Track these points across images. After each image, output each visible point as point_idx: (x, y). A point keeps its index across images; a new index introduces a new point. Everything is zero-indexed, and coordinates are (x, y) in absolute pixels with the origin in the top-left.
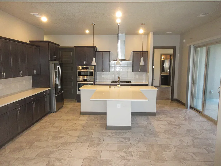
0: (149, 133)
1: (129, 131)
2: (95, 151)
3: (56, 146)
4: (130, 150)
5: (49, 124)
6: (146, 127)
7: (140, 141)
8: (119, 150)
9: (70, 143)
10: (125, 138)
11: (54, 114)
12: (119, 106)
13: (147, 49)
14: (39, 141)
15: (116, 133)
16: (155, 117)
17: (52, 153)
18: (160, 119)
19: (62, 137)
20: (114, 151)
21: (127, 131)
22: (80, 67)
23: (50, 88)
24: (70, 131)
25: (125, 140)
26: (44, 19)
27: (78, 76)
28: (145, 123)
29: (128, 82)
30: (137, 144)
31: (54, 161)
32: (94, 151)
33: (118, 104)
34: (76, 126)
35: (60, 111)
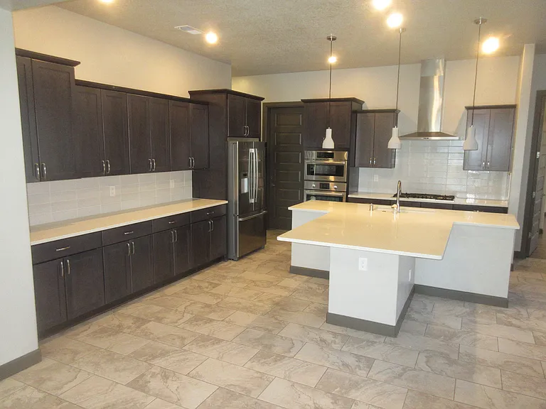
0: (447, 357)
1: (388, 339)
2: (259, 375)
3: (183, 339)
4: (353, 394)
5: (207, 284)
6: (450, 336)
7: (400, 376)
8: (321, 387)
9: (216, 339)
10: (359, 358)
11: (233, 263)
12: (363, 264)
13: (516, 99)
14: (159, 320)
15: (345, 339)
16: (502, 312)
17: (164, 354)
18: (514, 321)
19: (211, 321)
20: (306, 387)
21: (382, 339)
22: (314, 152)
23: (227, 202)
24: (238, 309)
25: (357, 363)
26: (212, 38)
27: (306, 176)
28: (455, 324)
29: (445, 198)
30: (386, 382)
31: (154, 375)
32: (256, 375)
33: (361, 259)
34: (259, 301)
35: (249, 257)
